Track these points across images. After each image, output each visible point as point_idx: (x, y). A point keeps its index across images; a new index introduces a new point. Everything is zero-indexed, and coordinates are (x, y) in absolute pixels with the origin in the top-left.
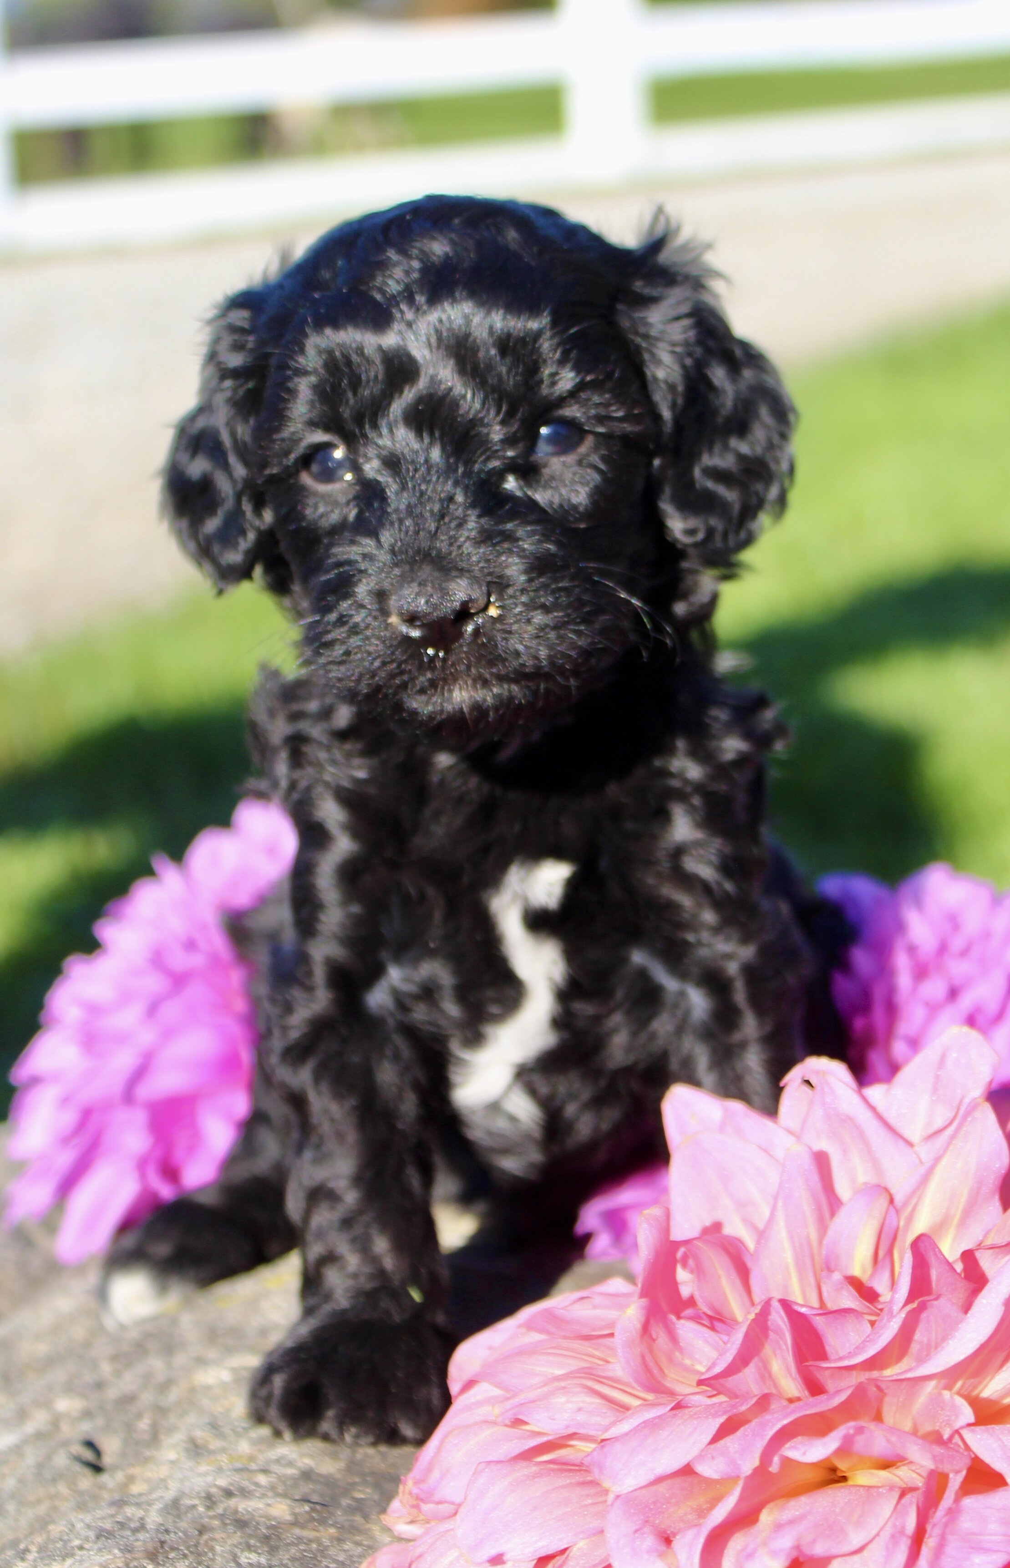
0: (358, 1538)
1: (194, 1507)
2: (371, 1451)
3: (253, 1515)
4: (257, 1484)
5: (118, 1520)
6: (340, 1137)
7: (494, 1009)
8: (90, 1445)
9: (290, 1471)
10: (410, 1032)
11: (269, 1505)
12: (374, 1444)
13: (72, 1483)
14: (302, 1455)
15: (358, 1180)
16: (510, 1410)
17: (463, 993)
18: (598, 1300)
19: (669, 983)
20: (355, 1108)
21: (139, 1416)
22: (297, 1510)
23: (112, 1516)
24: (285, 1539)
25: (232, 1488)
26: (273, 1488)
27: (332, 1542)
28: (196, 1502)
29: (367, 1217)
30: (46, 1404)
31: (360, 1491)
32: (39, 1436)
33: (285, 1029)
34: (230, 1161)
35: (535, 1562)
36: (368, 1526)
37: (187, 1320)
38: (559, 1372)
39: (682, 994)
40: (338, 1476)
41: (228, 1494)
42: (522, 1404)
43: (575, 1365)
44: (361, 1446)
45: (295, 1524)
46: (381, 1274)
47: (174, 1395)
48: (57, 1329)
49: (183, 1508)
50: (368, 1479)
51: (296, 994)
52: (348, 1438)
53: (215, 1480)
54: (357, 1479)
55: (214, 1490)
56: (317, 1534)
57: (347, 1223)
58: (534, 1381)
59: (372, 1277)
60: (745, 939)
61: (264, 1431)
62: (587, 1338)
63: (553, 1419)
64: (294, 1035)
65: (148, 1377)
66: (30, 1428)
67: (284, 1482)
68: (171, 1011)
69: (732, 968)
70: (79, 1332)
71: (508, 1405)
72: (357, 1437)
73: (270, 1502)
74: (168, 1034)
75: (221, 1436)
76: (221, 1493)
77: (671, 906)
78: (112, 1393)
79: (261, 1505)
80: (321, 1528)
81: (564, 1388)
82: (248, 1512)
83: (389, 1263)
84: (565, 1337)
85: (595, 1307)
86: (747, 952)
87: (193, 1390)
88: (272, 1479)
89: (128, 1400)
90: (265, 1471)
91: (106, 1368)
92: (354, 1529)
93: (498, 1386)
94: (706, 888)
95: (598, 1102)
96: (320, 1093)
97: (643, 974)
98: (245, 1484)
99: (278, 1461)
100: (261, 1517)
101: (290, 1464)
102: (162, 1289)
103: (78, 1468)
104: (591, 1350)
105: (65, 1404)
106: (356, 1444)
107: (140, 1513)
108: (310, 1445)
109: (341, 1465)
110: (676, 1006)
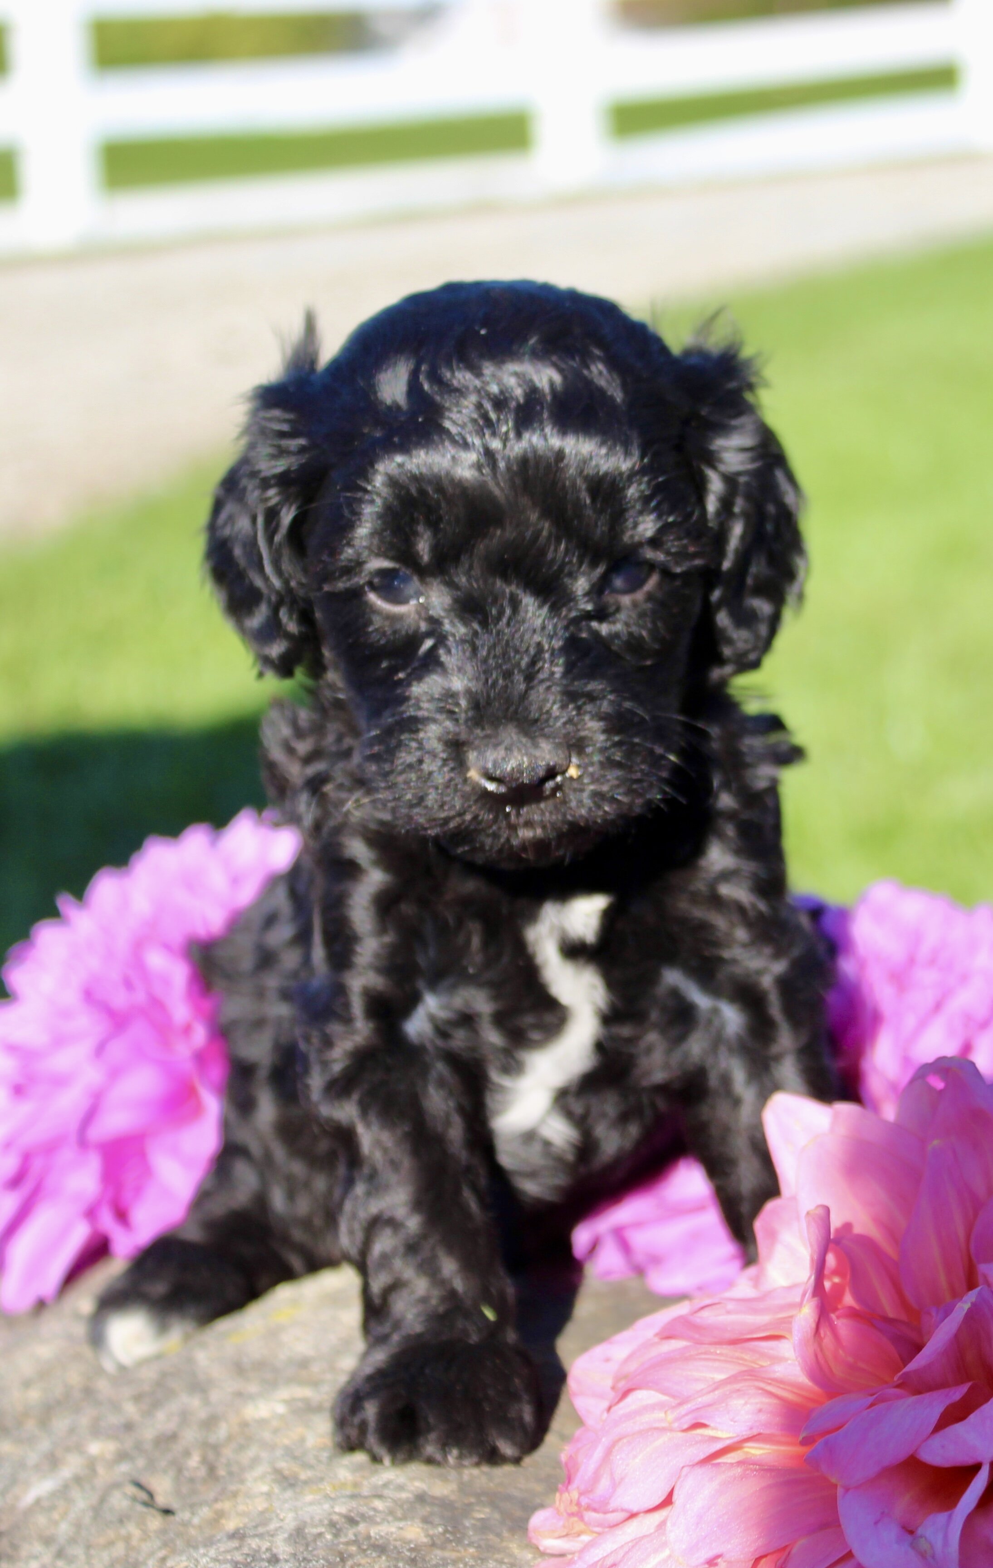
0: (497, 1556)
1: (320, 1535)
2: (475, 1471)
3: (388, 1540)
4: (375, 1510)
5: (245, 1552)
6: (394, 1165)
7: (535, 1035)
8: (139, 1485)
9: (404, 1495)
10: (453, 1059)
11: (401, 1528)
12: (478, 1464)
13: (141, 1523)
14: (412, 1479)
15: (418, 1205)
16: (686, 1414)
17: (500, 1020)
18: (730, 1306)
19: (701, 1000)
20: (406, 1135)
21: (187, 1454)
22: (431, 1532)
23: (237, 1549)
24: (429, 1561)
25: (352, 1514)
26: (391, 1512)
27: (476, 1561)
28: (322, 1529)
29: (432, 1241)
30: (79, 1448)
31: (479, 1511)
32: (78, 1480)
33: (325, 1064)
34: (201, 1198)
35: (754, 1560)
36: (504, 1544)
37: (202, 1357)
38: (720, 1377)
39: (716, 1011)
40: (453, 1497)
41: (352, 1521)
42: (698, 1409)
43: (733, 1370)
44: (464, 1466)
45: (433, 1545)
46: (452, 1294)
47: (222, 1431)
48: (44, 1373)
49: (310, 1538)
50: (483, 1499)
51: (335, 1028)
52: (451, 1460)
53: (332, 1507)
54: (473, 1500)
55: (335, 1518)
56: (458, 1555)
57: (412, 1248)
58: (700, 1386)
59: (443, 1299)
60: (777, 955)
61: (360, 1457)
62: (734, 1342)
63: (735, 1422)
64: (337, 1068)
65: (185, 1416)
66: (66, 1472)
67: (401, 1506)
68: (118, 1050)
69: (767, 982)
70: (74, 1377)
71: (684, 1409)
72: (460, 1457)
73: (401, 1526)
74: (115, 1073)
75: (306, 1466)
76: (343, 1520)
77: (704, 927)
78: (148, 1433)
79: (393, 1530)
80: (460, 1548)
81: (738, 1390)
82: (381, 1537)
83: (459, 1285)
84: (711, 1344)
85: (729, 1312)
86: (779, 967)
87: (245, 1424)
88: (389, 1504)
89: (168, 1439)
90: (380, 1497)
91: (131, 1409)
92: (491, 1548)
93: (664, 1392)
94: (741, 909)
95: (624, 1118)
96: (368, 1125)
97: (675, 993)
98: (364, 1509)
99: (386, 1485)
100: (395, 1540)
101: (401, 1488)
102: (163, 1328)
103: (140, 1508)
104: (737, 1354)
105: (95, 1448)
106: (460, 1466)
107: (265, 1545)
108: (414, 1468)
109: (453, 1486)
110: (709, 1022)
